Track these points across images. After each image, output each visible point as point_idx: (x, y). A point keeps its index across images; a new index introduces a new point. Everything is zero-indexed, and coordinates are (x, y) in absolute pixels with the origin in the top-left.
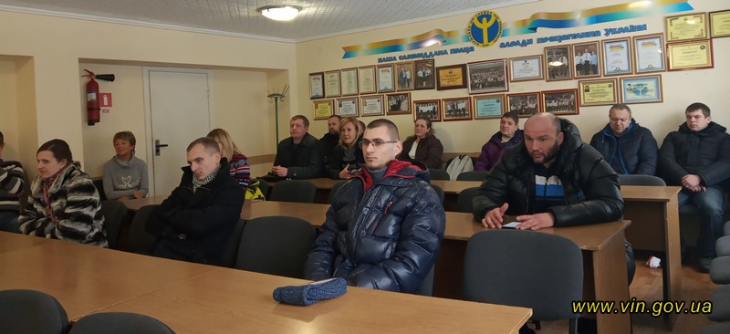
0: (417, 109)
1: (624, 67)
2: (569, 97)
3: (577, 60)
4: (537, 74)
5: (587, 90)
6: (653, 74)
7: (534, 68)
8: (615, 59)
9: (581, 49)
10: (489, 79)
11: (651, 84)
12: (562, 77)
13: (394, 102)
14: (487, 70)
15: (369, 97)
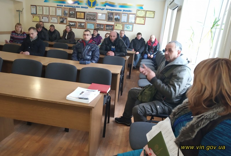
0: (69, 23)
1: (126, 21)
2: (112, 27)
3: (115, 17)
4: (105, 19)
5: (116, 26)
6: (132, 24)
7: (104, 17)
8: (124, 18)
9: (117, 14)
10: (92, 18)
11: (131, 26)
12: (111, 21)
13: (62, 20)
14: (91, 15)
15: (53, 17)
